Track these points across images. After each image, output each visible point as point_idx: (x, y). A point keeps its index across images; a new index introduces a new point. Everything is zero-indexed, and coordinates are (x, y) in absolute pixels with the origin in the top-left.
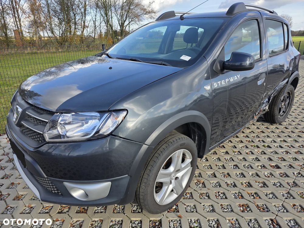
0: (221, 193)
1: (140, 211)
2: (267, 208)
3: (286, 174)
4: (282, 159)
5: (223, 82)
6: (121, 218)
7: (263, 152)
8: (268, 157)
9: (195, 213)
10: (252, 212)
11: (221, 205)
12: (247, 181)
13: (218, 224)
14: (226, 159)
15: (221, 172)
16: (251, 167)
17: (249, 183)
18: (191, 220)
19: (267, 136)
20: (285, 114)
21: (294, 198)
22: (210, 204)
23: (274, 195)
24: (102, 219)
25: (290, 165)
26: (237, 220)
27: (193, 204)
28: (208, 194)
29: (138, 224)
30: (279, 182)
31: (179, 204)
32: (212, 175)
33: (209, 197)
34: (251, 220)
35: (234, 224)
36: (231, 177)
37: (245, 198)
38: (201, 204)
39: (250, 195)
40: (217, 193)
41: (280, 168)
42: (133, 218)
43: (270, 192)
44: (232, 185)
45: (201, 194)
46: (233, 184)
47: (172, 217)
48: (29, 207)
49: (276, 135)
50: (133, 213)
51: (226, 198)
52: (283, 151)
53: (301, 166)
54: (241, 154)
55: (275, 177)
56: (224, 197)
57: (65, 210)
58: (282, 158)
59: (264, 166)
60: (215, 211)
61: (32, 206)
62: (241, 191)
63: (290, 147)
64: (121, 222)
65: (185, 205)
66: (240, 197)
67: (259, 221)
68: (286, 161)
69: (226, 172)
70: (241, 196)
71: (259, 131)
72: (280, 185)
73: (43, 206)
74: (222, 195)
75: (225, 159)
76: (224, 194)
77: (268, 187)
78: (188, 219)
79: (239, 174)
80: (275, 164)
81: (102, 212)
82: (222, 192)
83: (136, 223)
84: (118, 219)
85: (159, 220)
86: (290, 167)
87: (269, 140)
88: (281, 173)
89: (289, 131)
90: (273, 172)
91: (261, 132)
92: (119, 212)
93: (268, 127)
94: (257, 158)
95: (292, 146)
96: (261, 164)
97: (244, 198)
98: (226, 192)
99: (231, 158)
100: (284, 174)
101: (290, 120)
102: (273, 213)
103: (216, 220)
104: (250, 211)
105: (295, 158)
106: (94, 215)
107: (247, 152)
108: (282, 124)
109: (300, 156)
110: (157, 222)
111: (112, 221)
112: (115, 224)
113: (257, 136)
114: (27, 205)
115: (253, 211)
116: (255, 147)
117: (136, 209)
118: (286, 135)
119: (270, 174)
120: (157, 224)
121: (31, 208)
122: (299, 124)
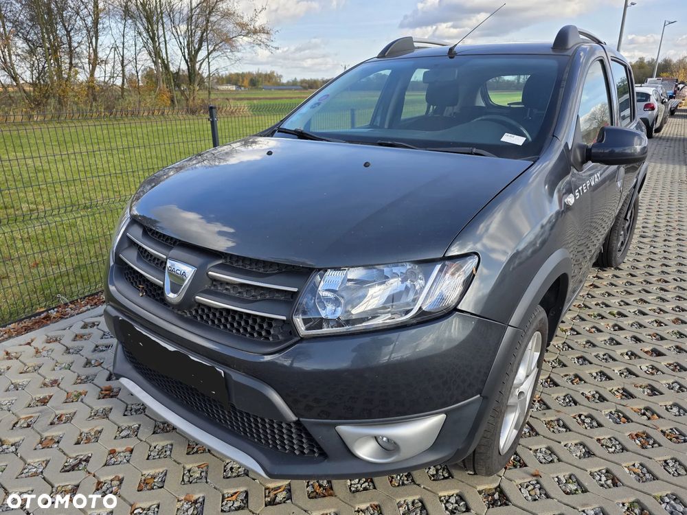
0: (585, 417)
1: (446, 475)
2: (681, 434)
3: (678, 365)
4: (658, 337)
5: (584, 188)
6: (416, 494)
7: (616, 325)
8: (631, 335)
9: (557, 464)
10: (660, 445)
11: (599, 440)
12: (620, 387)
13: (612, 480)
14: (557, 346)
15: (562, 375)
16: (611, 357)
17: (624, 390)
18: (557, 477)
19: (607, 294)
22: (577, 442)
23: (680, 408)
24: (376, 503)
25: (677, 347)
26: (641, 465)
27: (545, 446)
28: (561, 422)
29: (456, 503)
30: (676, 382)
31: (519, 449)
32: (547, 382)
33: (565, 426)
34: (665, 461)
35: (641, 475)
36: (585, 382)
37: (634, 420)
38: (560, 443)
39: (638, 412)
40: (578, 418)
41: (664, 355)
42: (441, 491)
43: (671, 403)
44: (594, 397)
45: (548, 423)
46: (597, 396)
47: (520, 479)
48: (187, 501)
49: (622, 290)
50: (434, 480)
51: (600, 425)
52: (650, 320)
54: (578, 333)
55: (663, 373)
56: (595, 424)
57: (280, 497)
58: (657, 334)
59: (633, 354)
60: (594, 455)
61: (195, 497)
62: (620, 408)
63: (658, 311)
64: (420, 504)
65: (531, 449)
66: (623, 419)
67: (683, 462)
68: (666, 339)
69: (570, 372)
70: (625, 417)
72: (680, 388)
73: (223, 496)
74: (588, 420)
76: (592, 418)
77: (661, 394)
78: (553, 478)
79: (597, 374)
80: (651, 348)
81: (365, 489)
82: (586, 414)
83: (453, 500)
84: (410, 500)
85: (496, 489)
86: (678, 350)
87: (614, 301)
88: (670, 365)
89: (641, 280)
90: (656, 365)
91: (591, 285)
92: (403, 484)
93: (599, 275)
94: (612, 339)
95: (661, 310)
96: (626, 351)
97: (632, 421)
98: (594, 413)
99: (564, 343)
100: (676, 366)
101: (631, 260)
103: (604, 471)
104: (656, 445)
105: (678, 332)
106: (353, 497)
107: (588, 329)
108: (620, 267)
109: (685, 328)
110: (494, 494)
111: (400, 506)
112: (408, 509)
113: (588, 294)
114: (182, 498)
116: (595, 317)
117: (435, 473)
118: (640, 289)
119: (652, 369)
120: (496, 496)
121: (196, 502)
122: (649, 266)
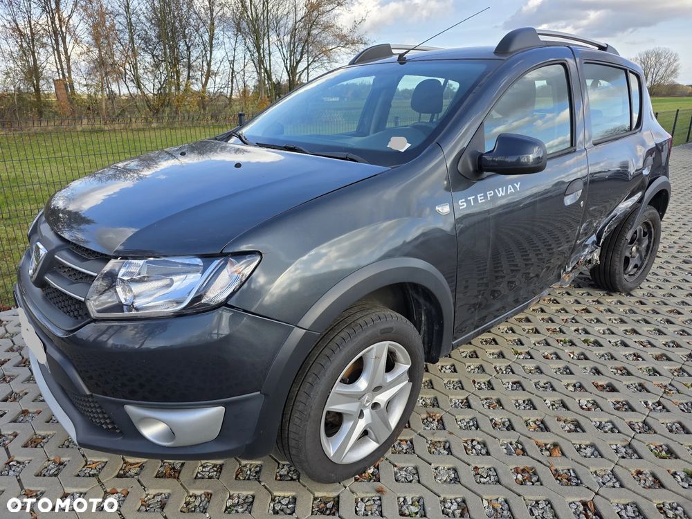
0: (478, 443)
1: (295, 477)
2: (577, 477)
3: (628, 404)
4: (624, 371)
5: (479, 199)
6: (251, 490)
7: (583, 354)
8: (592, 366)
9: (415, 485)
10: (541, 484)
11: (476, 468)
12: (539, 418)
13: (463, 510)
14: (498, 369)
15: (482, 397)
16: (552, 387)
17: (542, 422)
18: (405, 499)
19: (595, 321)
20: (641, 270)
21: (640, 457)
22: (451, 466)
23: (596, 449)
24: (210, 491)
25: (640, 385)
26: (506, 501)
27: (413, 465)
28: (447, 445)
29: (287, 505)
30: (611, 422)
31: (383, 464)
32: (462, 403)
33: (449, 450)
34: (537, 502)
35: (499, 511)
36: (503, 408)
37: (529, 454)
38: (430, 464)
39: (542, 447)
40: (469, 443)
41: (617, 391)
42: (278, 490)
43: (588, 443)
44: (504, 425)
45: (434, 444)
46: (507, 424)
47: (363, 492)
48: (55, 462)
49: (617, 318)
50: (280, 480)
51: (488, 453)
52: (627, 353)
53: (666, 386)
54: (532, 358)
55: (602, 410)
56: (484, 451)
57: (133, 472)
58: (625, 368)
59: (581, 387)
60: (459, 482)
61: (63, 459)
62: (522, 439)
63: (645, 344)
64: (251, 500)
65: (396, 466)
66: (519, 451)
67: (554, 506)
68: (633, 375)
69: (494, 395)
70: (523, 450)
71: (580, 307)
72: (612, 428)
73: (86, 461)
74: (478, 447)
75: (495, 368)
76: (484, 445)
77: (584, 431)
78: (398, 498)
79: (524, 401)
80: (607, 382)
81: (210, 478)
82: (479, 440)
83: (285, 502)
84: (245, 493)
85: (334, 498)
86: (639, 388)
87: (598, 328)
88: (618, 402)
89: (648, 309)
90: (599, 401)
91: (583, 310)
92: (249, 479)
93: (599, 300)
94: (567, 368)
95: (650, 343)
96: (574, 382)
97: (527, 455)
98: (489, 440)
99: (509, 366)
100: (624, 405)
101: (653, 285)
102: (588, 488)
103: (459, 500)
104: (538, 483)
105: (653, 369)
106: (194, 482)
107: (546, 354)
108: (633, 293)
109: (666, 366)
110: (329, 502)
111: (231, 497)
112: (238, 502)
113: (573, 319)
114: (52, 458)
115: (544, 483)
116: (565, 343)
117: (286, 473)
118: (640, 318)
119: (593, 404)
120: (329, 505)
121: (61, 464)
122: (671, 294)
